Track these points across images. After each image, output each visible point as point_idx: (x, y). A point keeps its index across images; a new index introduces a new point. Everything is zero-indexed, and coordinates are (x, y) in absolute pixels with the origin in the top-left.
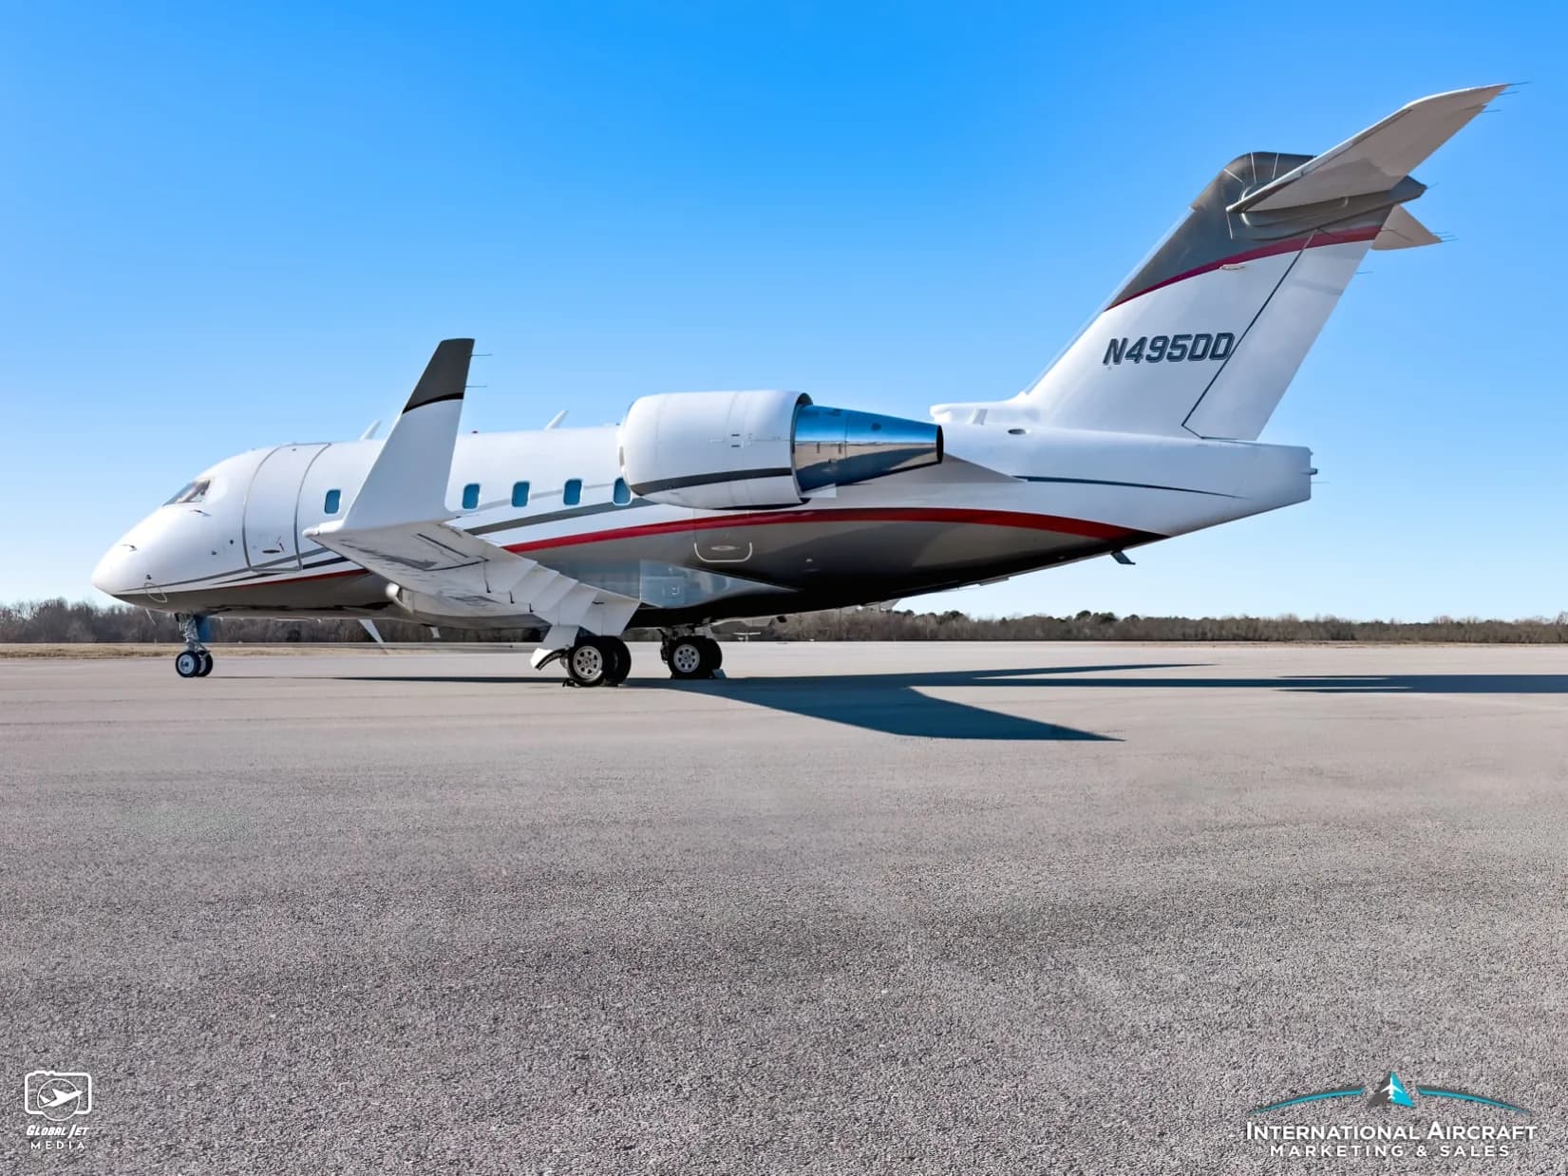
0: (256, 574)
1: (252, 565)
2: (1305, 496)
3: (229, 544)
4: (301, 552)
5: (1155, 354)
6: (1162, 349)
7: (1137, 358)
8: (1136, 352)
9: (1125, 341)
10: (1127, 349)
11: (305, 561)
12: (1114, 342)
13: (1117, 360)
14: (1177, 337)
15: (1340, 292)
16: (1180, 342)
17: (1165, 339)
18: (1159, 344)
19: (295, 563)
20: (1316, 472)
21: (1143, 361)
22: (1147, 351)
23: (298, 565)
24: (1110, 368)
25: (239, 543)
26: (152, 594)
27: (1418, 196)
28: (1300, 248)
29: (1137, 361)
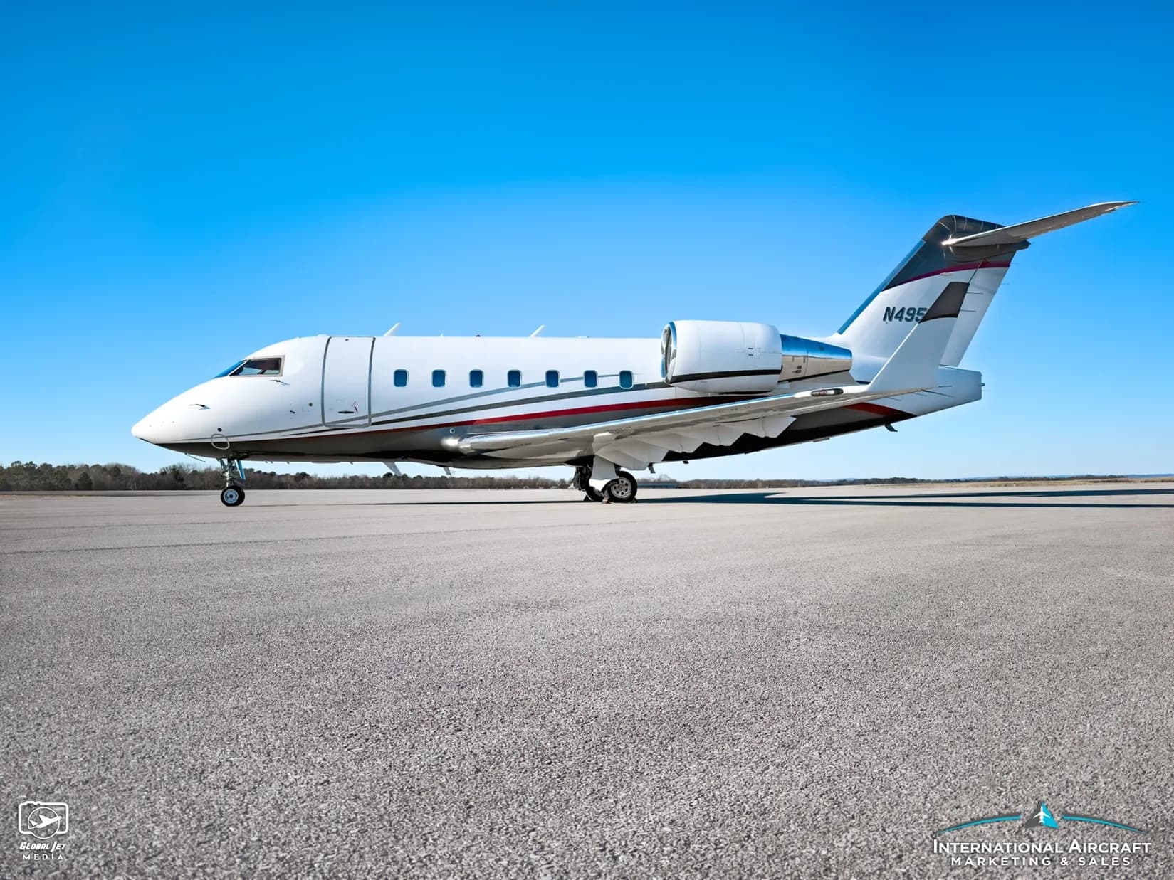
0: (328, 428)
1: (327, 421)
2: (978, 397)
3: (308, 405)
4: (372, 413)
5: (910, 317)
6: (913, 315)
7: (901, 319)
8: (900, 315)
9: (894, 309)
10: (896, 313)
11: (374, 420)
12: (888, 309)
13: (890, 319)
14: (920, 309)
15: (995, 293)
16: (922, 312)
17: (914, 309)
18: (911, 312)
19: (366, 421)
20: (984, 385)
21: (904, 320)
22: (905, 315)
23: (367, 422)
24: (887, 323)
25: (317, 406)
26: (214, 443)
27: (1027, 248)
28: (976, 268)
29: (900, 320)
